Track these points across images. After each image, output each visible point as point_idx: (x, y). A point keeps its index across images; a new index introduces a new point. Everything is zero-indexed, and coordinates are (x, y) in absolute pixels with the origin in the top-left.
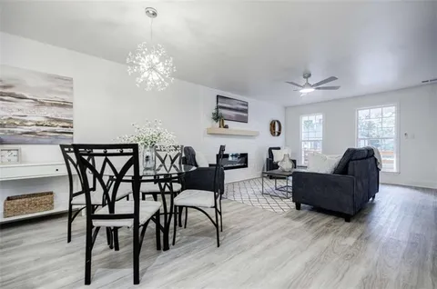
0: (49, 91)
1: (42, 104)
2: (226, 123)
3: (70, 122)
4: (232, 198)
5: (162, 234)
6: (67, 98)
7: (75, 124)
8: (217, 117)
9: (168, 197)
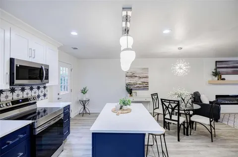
0: (143, 73)
1: (141, 78)
2: (223, 76)
3: (148, 83)
4: (226, 123)
5: (186, 130)
6: (146, 75)
7: (149, 83)
8: (216, 74)
9: (188, 116)
